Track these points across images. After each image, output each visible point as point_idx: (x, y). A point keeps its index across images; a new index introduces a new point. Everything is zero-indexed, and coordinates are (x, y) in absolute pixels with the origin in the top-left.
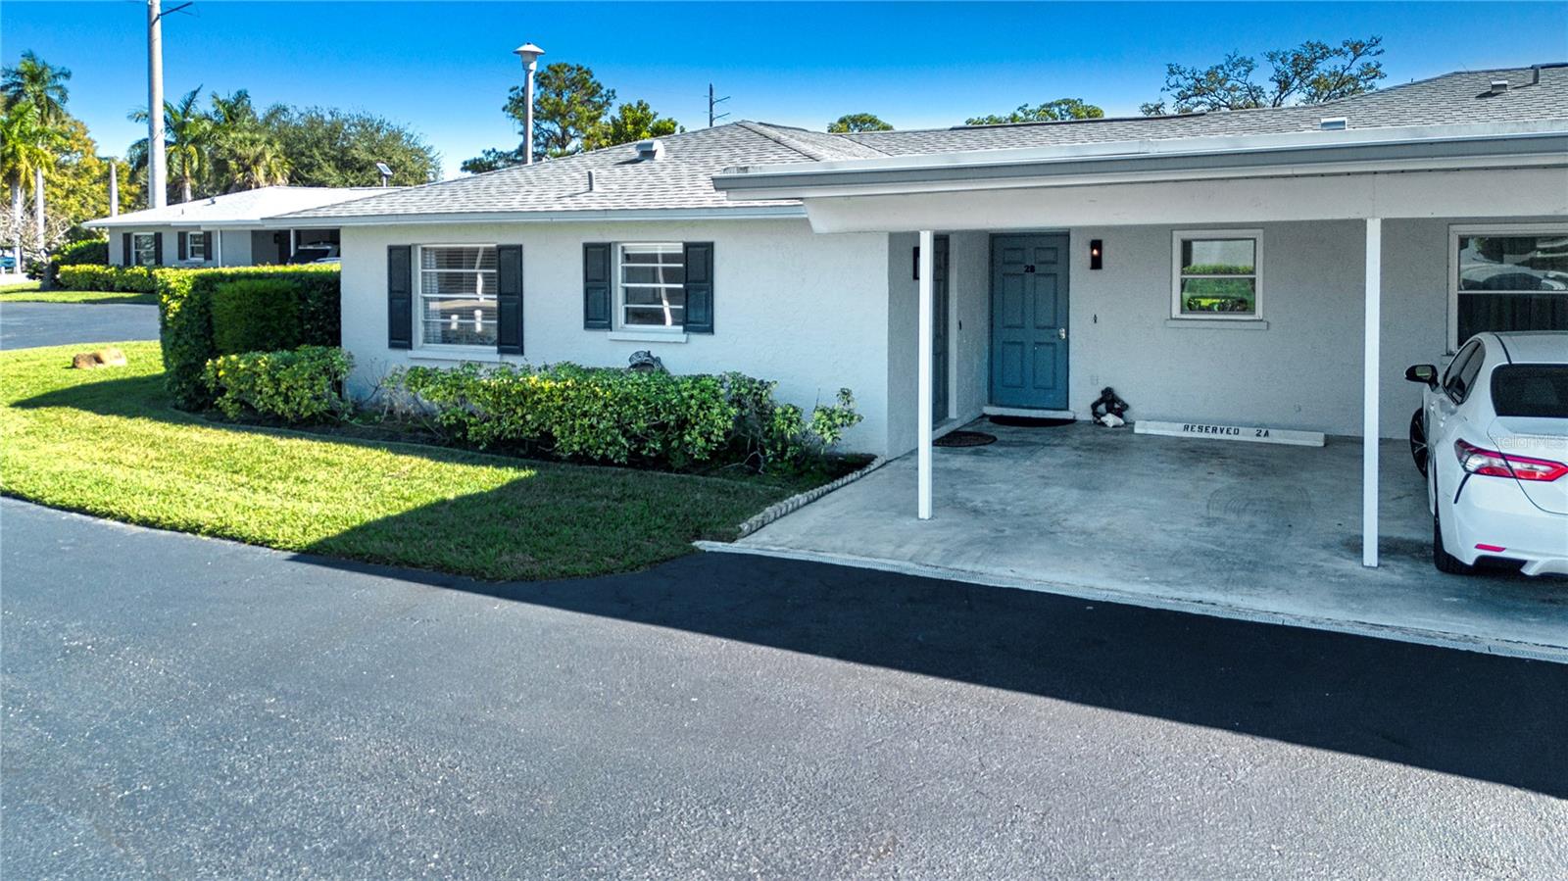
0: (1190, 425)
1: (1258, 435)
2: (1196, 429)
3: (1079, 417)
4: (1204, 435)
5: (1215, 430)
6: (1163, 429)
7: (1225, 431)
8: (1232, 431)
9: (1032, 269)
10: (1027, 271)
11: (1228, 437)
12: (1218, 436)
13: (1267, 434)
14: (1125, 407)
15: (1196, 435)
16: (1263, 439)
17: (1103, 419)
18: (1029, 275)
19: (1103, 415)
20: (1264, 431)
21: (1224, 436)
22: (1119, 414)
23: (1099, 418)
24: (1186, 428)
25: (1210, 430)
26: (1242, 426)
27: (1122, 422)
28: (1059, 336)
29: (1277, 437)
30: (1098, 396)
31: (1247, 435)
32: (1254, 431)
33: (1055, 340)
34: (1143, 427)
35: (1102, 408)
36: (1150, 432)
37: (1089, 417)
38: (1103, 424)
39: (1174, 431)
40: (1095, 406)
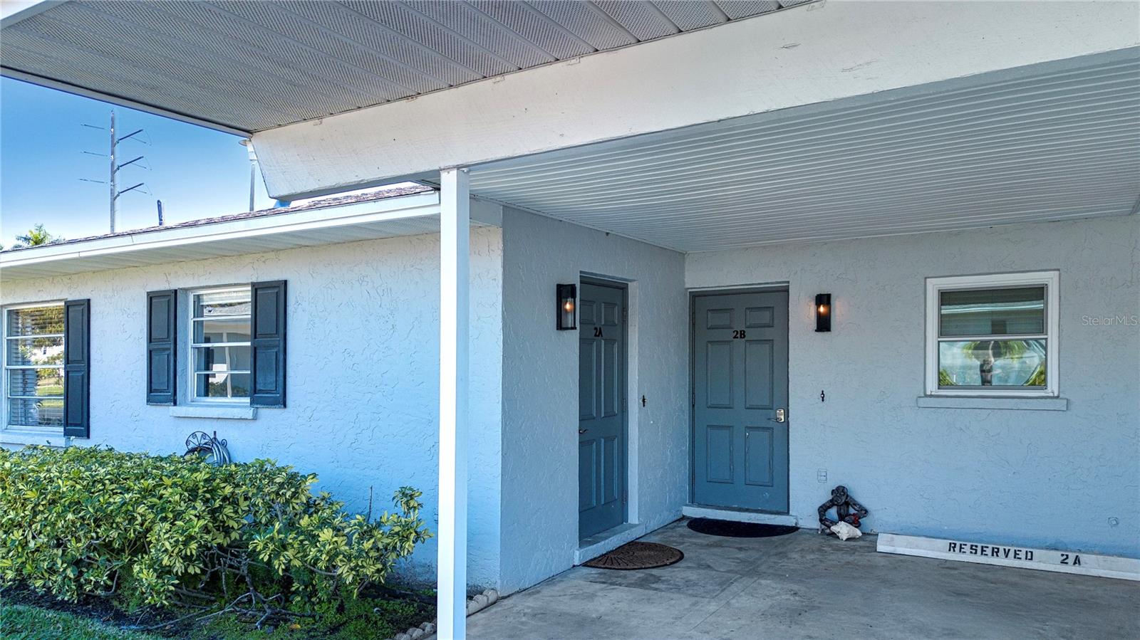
0: (958, 544)
1: (1063, 562)
2: (967, 549)
3: (802, 524)
4: (978, 559)
5: (995, 552)
6: (917, 547)
7: (1011, 554)
8: (1022, 555)
9: (743, 334)
10: (735, 337)
11: (1016, 563)
12: (1000, 561)
13: (1077, 561)
14: (864, 512)
15: (968, 557)
16: (1070, 569)
17: (834, 528)
18: (740, 342)
19: (834, 523)
20: (1072, 556)
21: (1010, 562)
22: (856, 523)
23: (829, 527)
24: (952, 547)
25: (989, 551)
26: (1037, 548)
27: (858, 533)
28: (777, 420)
29: (1093, 566)
30: (826, 497)
31: (1047, 562)
32: (1057, 555)
33: (771, 424)
34: (891, 543)
35: (833, 513)
36: (900, 550)
37: (815, 524)
38: (833, 535)
39: (935, 550)
40: (823, 510)
